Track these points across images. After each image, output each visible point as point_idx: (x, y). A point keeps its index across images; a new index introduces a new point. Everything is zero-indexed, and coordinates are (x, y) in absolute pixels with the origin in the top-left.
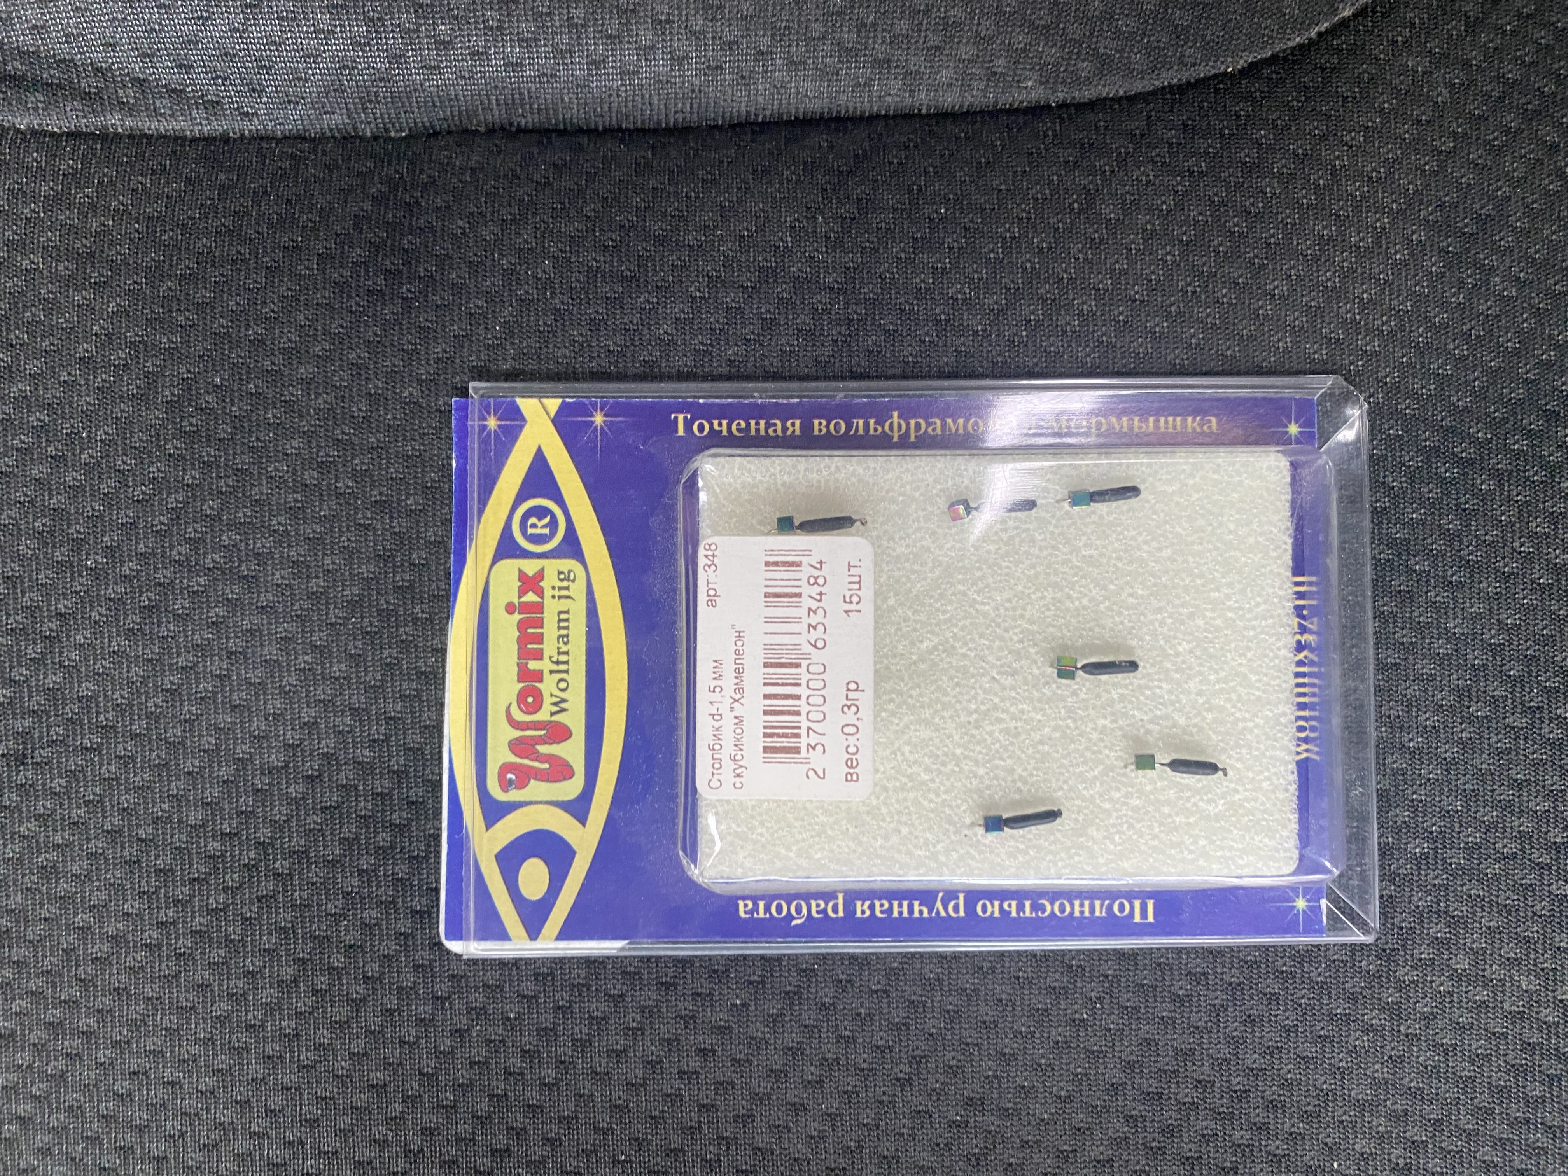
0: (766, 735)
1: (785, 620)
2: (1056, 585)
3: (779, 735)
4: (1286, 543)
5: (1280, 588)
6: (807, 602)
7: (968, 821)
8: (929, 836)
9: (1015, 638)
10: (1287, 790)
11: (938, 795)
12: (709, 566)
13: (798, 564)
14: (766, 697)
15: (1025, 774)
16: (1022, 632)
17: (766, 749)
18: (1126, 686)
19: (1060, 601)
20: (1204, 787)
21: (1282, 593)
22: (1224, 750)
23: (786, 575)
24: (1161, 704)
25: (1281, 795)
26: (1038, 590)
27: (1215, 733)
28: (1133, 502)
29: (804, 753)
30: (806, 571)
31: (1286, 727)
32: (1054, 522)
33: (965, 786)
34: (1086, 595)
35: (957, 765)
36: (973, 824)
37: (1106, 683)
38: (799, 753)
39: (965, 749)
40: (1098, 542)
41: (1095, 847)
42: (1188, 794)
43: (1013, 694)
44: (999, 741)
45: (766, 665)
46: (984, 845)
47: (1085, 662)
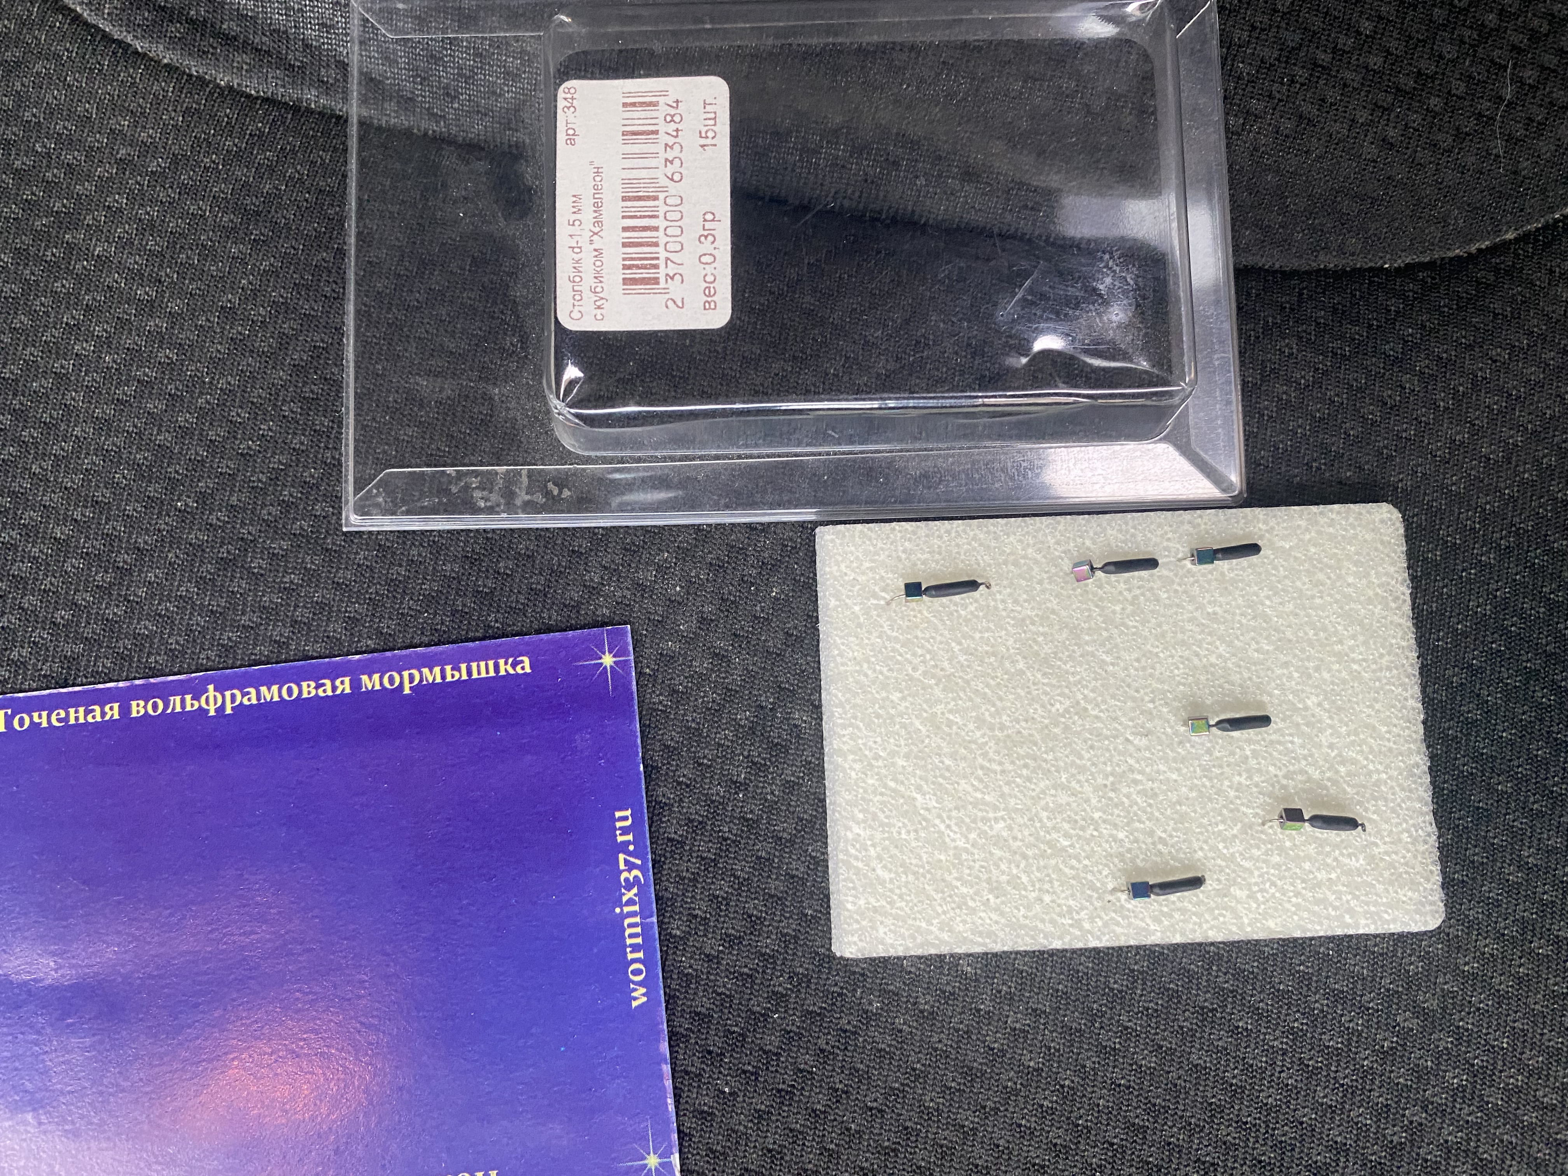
0: (625, 267)
1: (642, 156)
2: (1183, 643)
3: (638, 267)
4: (1404, 594)
5: (1402, 638)
6: (663, 139)
7: (1110, 886)
8: (1071, 902)
9: (1147, 699)
10: (1425, 842)
11: (1079, 861)
12: (568, 108)
13: (655, 104)
14: (625, 229)
15: (1164, 835)
16: (1152, 692)
17: (626, 281)
18: (1258, 742)
19: (1188, 659)
20: (1342, 841)
21: (1404, 644)
22: (1359, 803)
23: (643, 115)
24: (1294, 758)
25: (1422, 848)
26: (1166, 649)
27: (1349, 785)
28: (1254, 559)
29: (662, 284)
30: (663, 110)
31: (1420, 778)
32: (1177, 580)
33: (1106, 851)
34: (1213, 652)
35: (1096, 830)
36: (1114, 890)
37: (1238, 740)
38: (658, 283)
39: (1104, 813)
40: (1221, 599)
41: (1239, 906)
42: (1328, 849)
43: (1148, 755)
44: (1136, 803)
45: (624, 199)
46: (1128, 910)
47: (1217, 719)
